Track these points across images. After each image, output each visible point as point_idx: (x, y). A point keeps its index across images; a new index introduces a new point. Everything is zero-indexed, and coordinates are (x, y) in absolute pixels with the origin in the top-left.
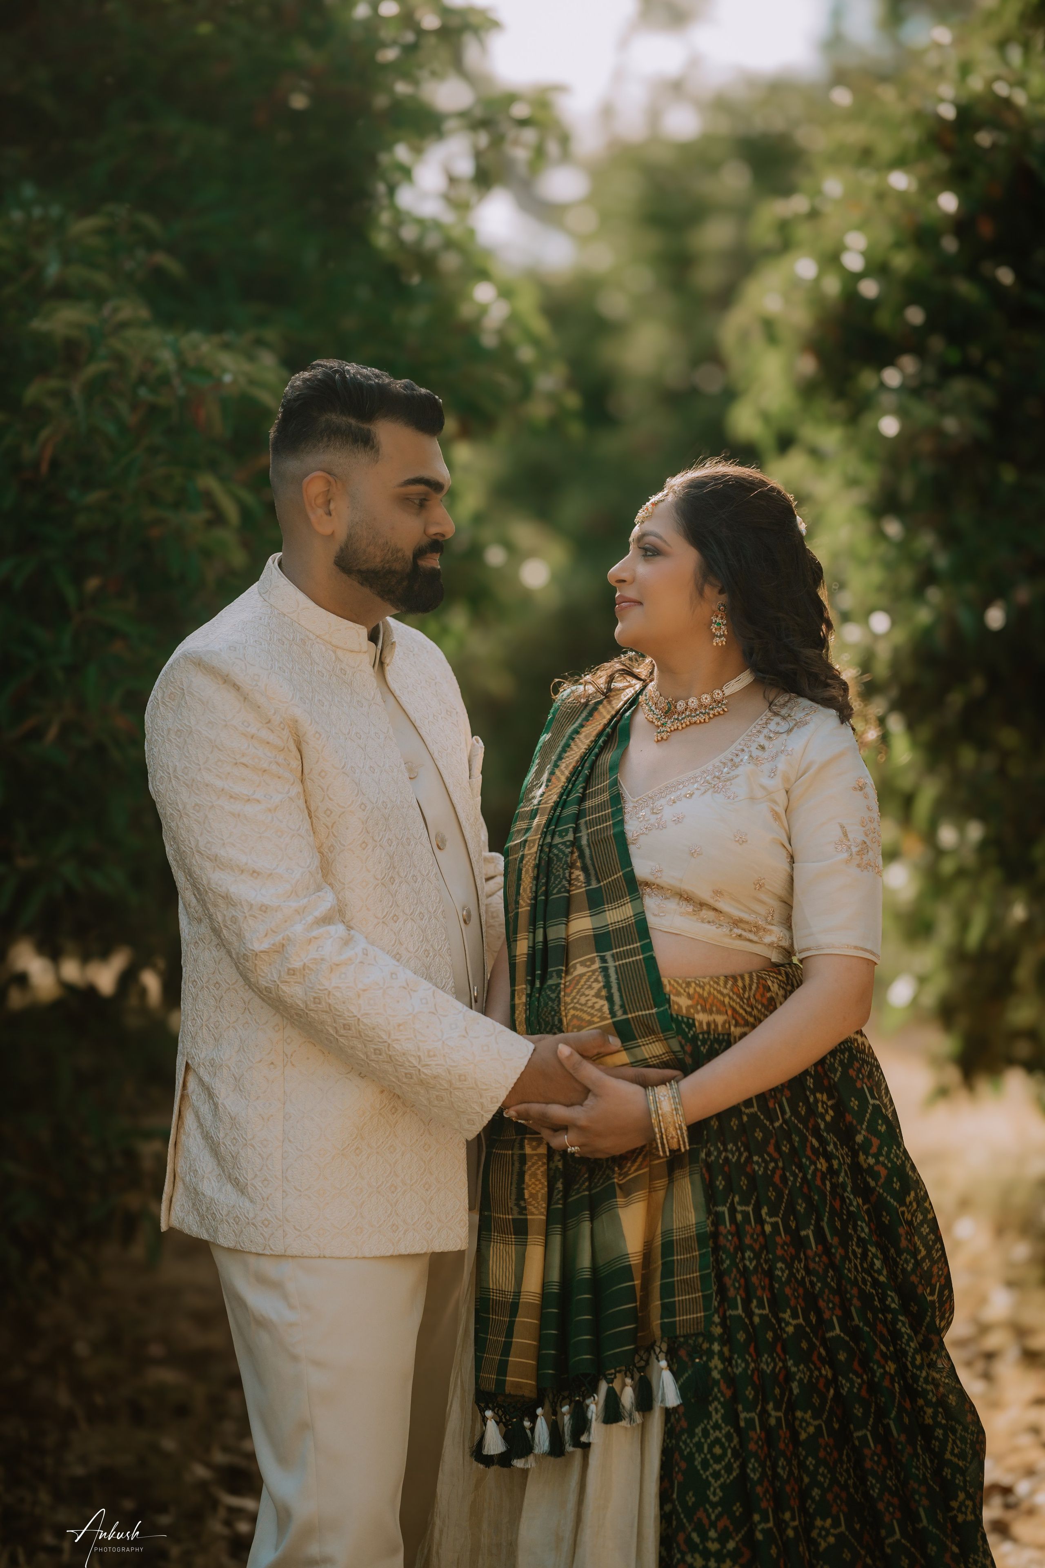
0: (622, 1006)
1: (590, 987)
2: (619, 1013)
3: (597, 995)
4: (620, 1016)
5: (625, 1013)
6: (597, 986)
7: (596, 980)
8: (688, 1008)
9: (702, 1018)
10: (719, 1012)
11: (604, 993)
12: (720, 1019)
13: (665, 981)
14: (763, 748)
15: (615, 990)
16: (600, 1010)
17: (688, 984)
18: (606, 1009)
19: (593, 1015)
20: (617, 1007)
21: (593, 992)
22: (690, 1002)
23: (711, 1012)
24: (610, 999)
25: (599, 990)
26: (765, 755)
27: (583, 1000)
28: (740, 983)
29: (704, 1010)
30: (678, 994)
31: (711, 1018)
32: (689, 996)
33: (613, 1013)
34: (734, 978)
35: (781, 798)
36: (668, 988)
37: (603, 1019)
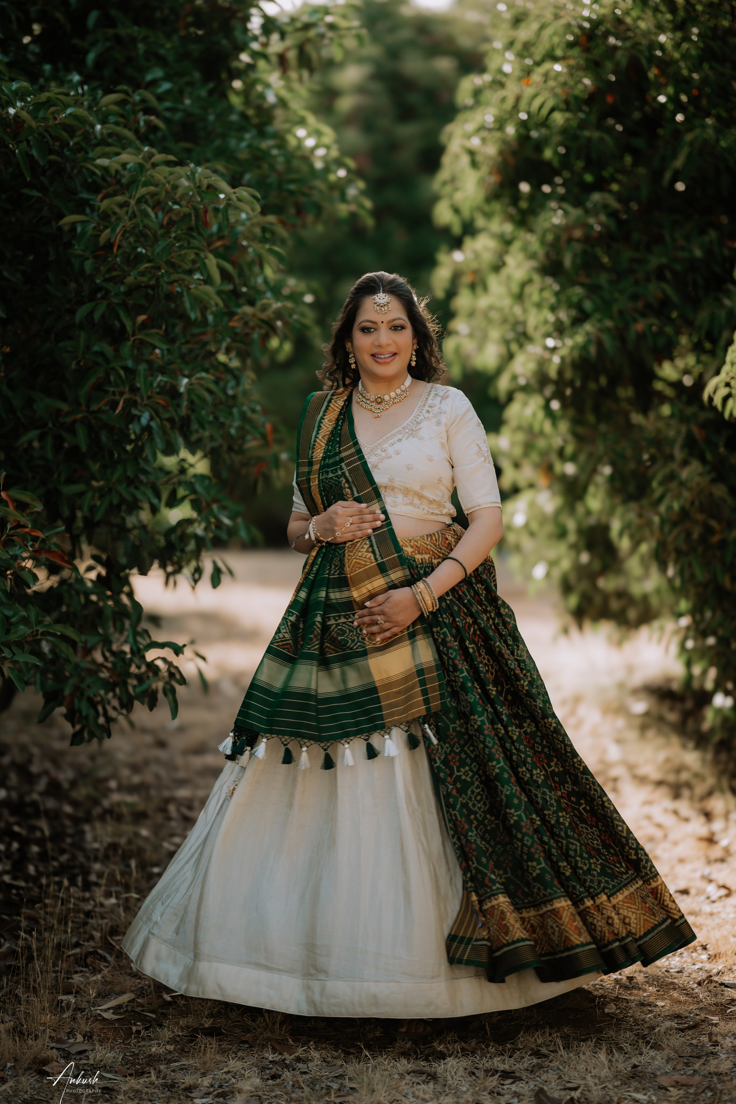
0: (380, 555)
1: (363, 548)
2: (379, 559)
3: (367, 551)
4: (380, 561)
5: (382, 559)
6: (366, 547)
7: (365, 544)
8: (412, 552)
9: (418, 557)
10: (426, 553)
11: (370, 550)
12: (427, 557)
13: (399, 540)
14: (428, 412)
15: (375, 547)
16: (369, 558)
17: (410, 541)
18: (372, 558)
19: (366, 562)
20: (378, 556)
21: (364, 550)
22: (412, 550)
23: (422, 554)
24: (373, 552)
25: (368, 549)
26: (431, 415)
27: (360, 554)
28: (434, 538)
29: (419, 553)
30: (406, 546)
31: (423, 557)
32: (412, 547)
33: (376, 559)
34: (430, 535)
35: (444, 435)
36: (401, 544)
37: (371, 563)
